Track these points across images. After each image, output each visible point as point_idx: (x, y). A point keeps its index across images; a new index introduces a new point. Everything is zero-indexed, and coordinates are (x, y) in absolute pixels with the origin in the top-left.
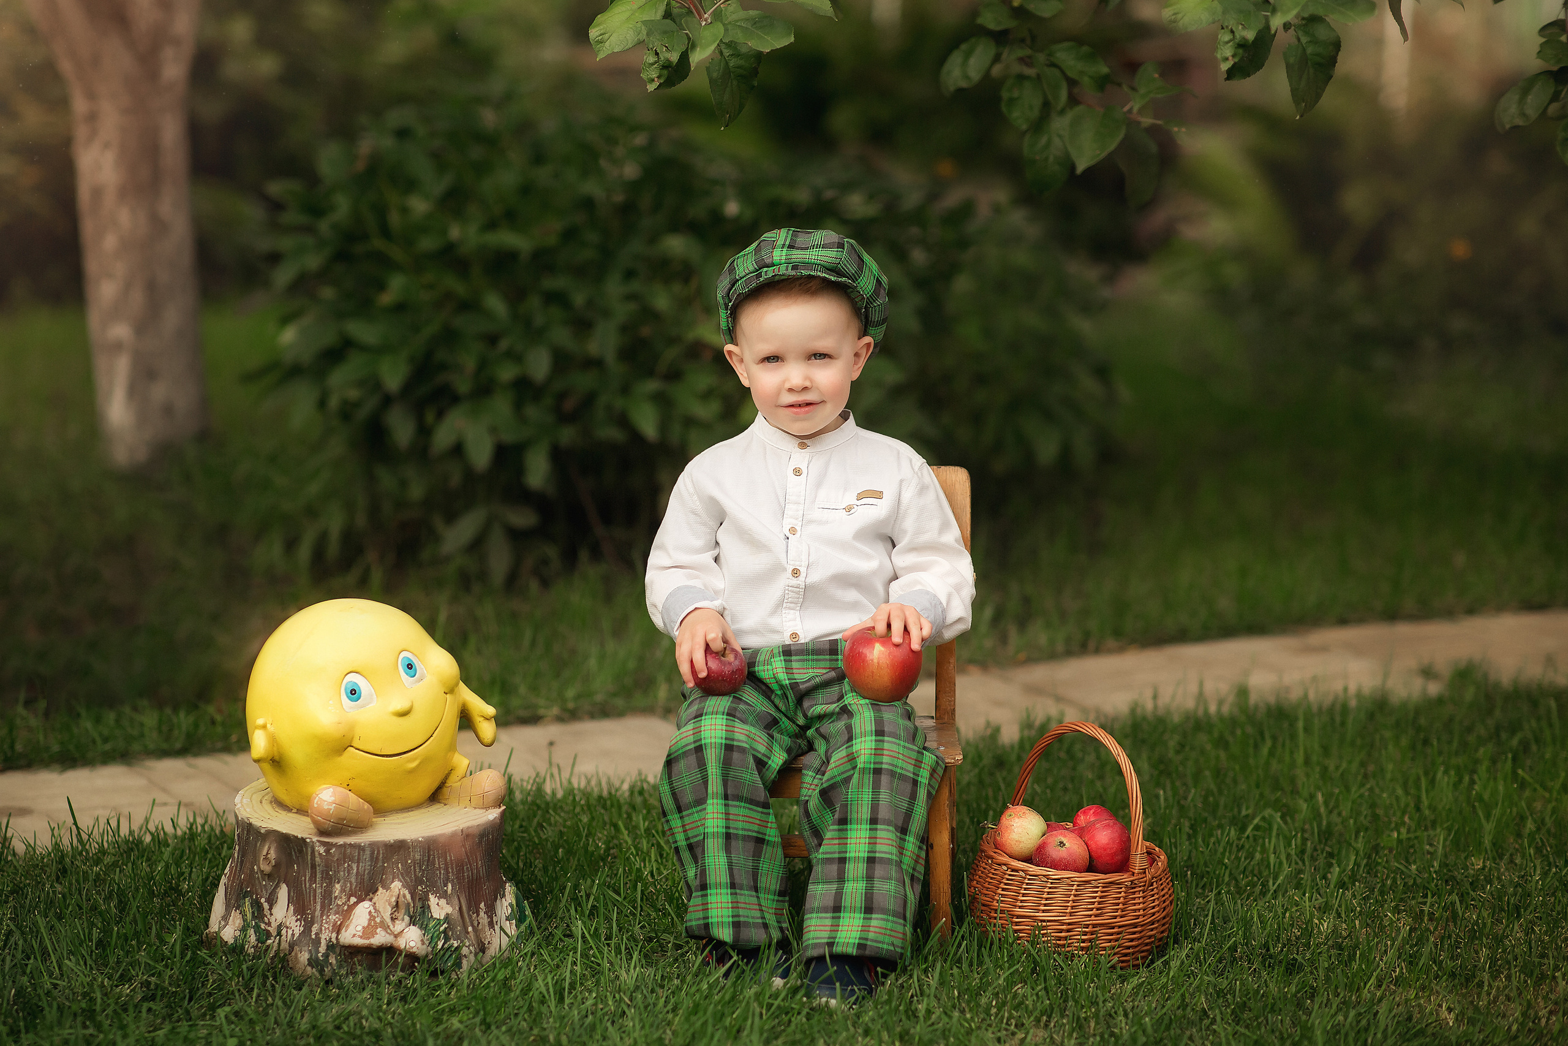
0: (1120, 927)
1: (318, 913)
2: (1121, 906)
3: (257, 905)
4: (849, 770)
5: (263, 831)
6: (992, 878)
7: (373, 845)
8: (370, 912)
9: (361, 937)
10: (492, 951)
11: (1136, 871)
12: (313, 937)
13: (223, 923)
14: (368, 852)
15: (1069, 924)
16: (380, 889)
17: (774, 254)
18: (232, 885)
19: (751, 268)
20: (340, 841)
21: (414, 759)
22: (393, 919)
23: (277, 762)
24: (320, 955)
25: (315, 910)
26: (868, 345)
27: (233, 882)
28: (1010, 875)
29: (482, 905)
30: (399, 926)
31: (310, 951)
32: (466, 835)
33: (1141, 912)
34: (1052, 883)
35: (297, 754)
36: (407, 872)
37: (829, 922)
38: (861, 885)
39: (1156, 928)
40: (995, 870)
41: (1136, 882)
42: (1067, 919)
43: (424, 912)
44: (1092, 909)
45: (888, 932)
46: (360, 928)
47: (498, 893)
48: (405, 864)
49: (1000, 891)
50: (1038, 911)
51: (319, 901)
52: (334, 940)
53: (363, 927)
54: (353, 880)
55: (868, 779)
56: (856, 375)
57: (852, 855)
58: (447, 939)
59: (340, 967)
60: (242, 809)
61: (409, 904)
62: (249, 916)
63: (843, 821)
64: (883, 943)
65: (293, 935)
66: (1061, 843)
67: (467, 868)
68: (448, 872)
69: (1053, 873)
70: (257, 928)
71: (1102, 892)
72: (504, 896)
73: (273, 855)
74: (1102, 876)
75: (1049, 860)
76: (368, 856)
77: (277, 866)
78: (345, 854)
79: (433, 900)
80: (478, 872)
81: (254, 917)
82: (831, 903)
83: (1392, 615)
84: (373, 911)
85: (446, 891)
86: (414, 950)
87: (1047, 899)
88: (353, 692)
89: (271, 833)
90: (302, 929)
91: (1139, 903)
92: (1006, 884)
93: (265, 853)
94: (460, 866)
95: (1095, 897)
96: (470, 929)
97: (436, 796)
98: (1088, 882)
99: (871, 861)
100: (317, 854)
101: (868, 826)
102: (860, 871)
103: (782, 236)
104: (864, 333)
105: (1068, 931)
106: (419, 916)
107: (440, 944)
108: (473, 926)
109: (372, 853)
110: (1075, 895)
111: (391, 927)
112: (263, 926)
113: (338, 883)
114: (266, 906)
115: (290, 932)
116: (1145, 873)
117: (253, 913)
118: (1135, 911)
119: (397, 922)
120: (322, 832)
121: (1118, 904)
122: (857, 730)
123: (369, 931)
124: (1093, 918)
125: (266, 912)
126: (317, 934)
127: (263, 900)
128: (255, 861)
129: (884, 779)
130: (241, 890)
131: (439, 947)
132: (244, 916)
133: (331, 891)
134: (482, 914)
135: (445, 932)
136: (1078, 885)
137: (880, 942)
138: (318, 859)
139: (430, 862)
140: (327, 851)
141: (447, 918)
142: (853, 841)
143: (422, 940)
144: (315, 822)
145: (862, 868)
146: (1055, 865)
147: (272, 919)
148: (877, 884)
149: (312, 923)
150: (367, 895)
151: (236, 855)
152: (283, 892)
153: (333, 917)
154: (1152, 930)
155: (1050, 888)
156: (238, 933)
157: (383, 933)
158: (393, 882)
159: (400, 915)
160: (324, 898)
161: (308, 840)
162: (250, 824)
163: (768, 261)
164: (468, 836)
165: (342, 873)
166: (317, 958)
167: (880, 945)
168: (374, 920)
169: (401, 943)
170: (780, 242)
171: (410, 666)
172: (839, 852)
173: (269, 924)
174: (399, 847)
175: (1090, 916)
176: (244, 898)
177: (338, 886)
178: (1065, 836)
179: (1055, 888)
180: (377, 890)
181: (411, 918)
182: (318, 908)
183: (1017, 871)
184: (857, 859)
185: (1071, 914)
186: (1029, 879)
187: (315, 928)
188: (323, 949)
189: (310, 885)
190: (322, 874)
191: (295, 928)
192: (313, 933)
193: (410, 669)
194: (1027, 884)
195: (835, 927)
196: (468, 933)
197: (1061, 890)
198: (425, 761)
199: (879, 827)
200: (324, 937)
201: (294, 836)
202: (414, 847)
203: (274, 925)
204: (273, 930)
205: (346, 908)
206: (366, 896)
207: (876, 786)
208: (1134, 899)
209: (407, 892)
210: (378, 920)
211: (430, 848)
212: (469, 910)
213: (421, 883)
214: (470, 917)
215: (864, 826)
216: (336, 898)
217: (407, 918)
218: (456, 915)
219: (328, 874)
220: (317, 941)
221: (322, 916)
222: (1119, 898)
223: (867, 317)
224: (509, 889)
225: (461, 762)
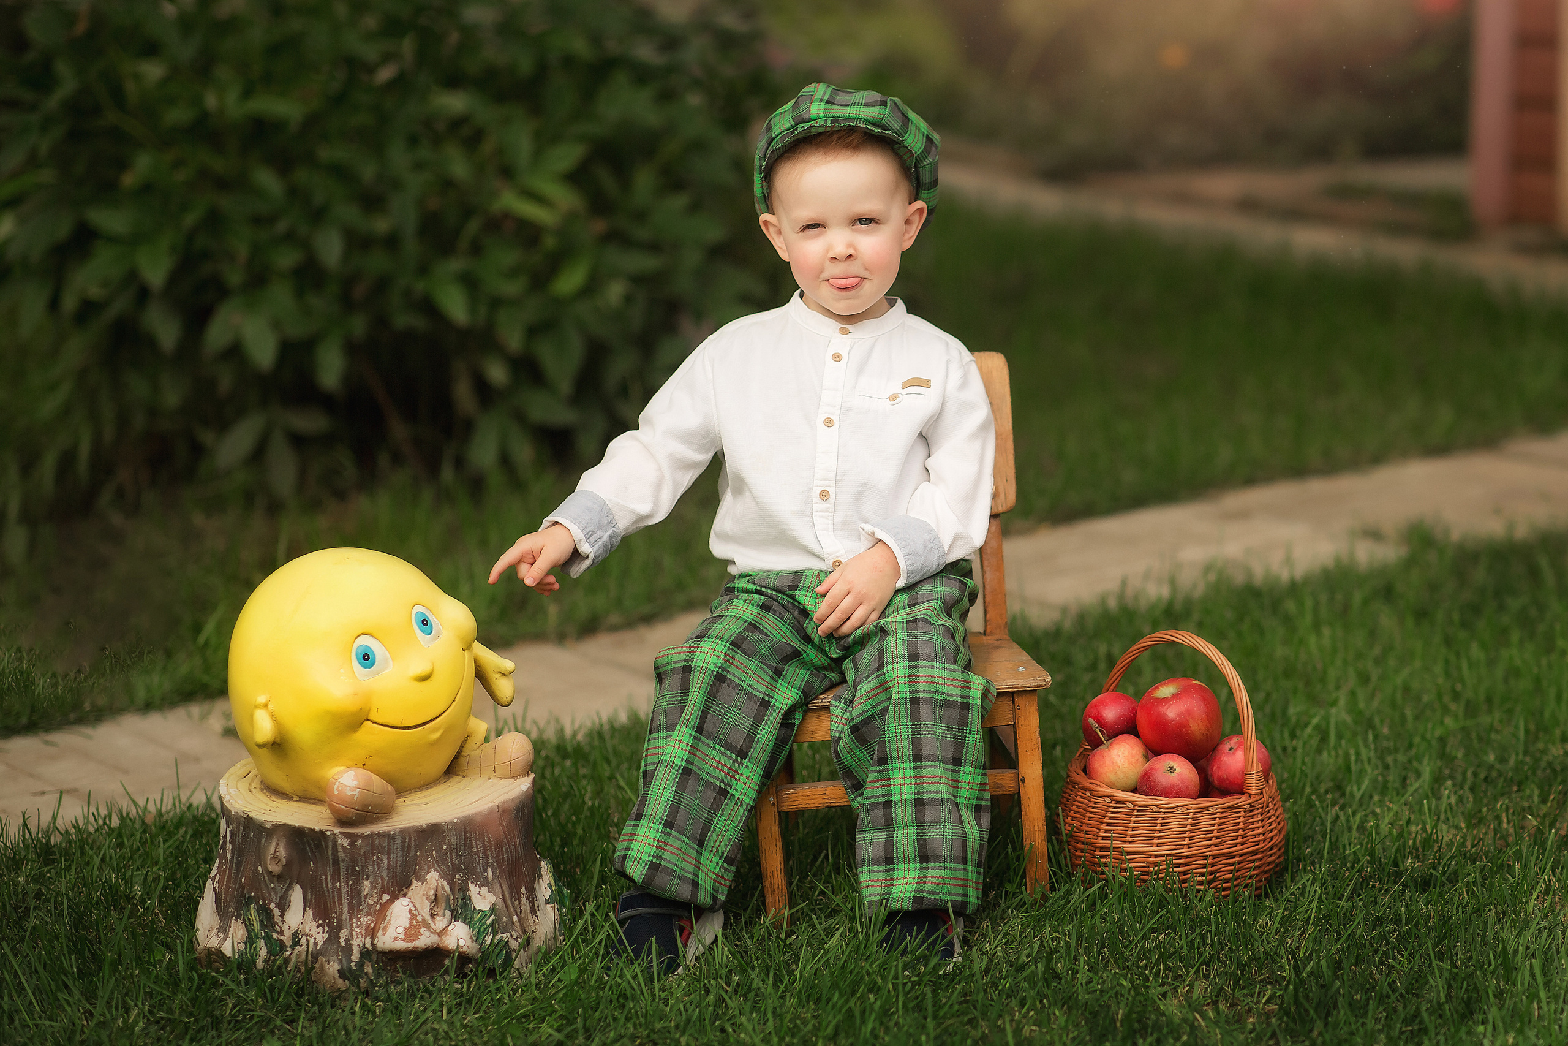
0: (1241, 855)
1: (345, 916)
2: (1241, 832)
3: (265, 913)
4: (884, 701)
5: (268, 826)
6: (1092, 813)
7: (405, 832)
8: (410, 910)
9: (404, 940)
10: (538, 942)
11: (1253, 792)
12: (343, 944)
13: (222, 936)
14: (399, 841)
15: (1188, 857)
16: (415, 882)
17: (812, 108)
18: (226, 891)
19: (788, 125)
20: (366, 830)
21: (435, 730)
22: (433, 916)
23: (279, 746)
24: (353, 964)
25: (342, 913)
26: (921, 210)
27: (228, 886)
28: (1115, 808)
29: (523, 890)
30: (440, 923)
31: (341, 961)
32: (503, 811)
33: (1261, 837)
34: (1165, 813)
35: (304, 732)
36: (442, 860)
37: (882, 876)
38: (912, 831)
39: (1274, 853)
40: (1096, 803)
41: (1254, 804)
42: (1184, 852)
43: (465, 904)
44: (1210, 839)
45: (947, 881)
46: (401, 930)
47: (536, 874)
48: (439, 850)
49: (1104, 827)
50: (1152, 845)
51: (345, 901)
52: (368, 946)
53: (405, 929)
54: (385, 875)
55: (905, 711)
56: (908, 244)
57: (898, 797)
58: (495, 933)
59: (378, 976)
60: (233, 802)
61: (448, 896)
62: (257, 925)
63: (883, 761)
64: (942, 893)
65: (316, 943)
66: (1171, 768)
67: (506, 849)
68: (487, 856)
69: (1164, 801)
70: (268, 939)
71: (1220, 818)
72: (540, 876)
73: (282, 852)
74: (1219, 801)
75: (1159, 788)
76: (399, 845)
77: (288, 866)
78: (373, 846)
79: (474, 890)
80: (517, 852)
81: (263, 926)
82: (882, 854)
83: (1298, 471)
84: (413, 908)
85: (487, 877)
86: (465, 949)
87: (1160, 831)
88: (366, 657)
89: (279, 828)
90: (326, 936)
91: (1259, 827)
92: (1110, 818)
93: (272, 850)
94: (499, 846)
95: (1213, 825)
96: (515, 918)
97: (453, 769)
98: (1205, 809)
99: (919, 803)
100: (339, 848)
101: (912, 764)
102: (909, 817)
103: (820, 90)
104: (915, 197)
105: (1186, 865)
106: (461, 910)
107: (488, 939)
108: (517, 915)
109: (404, 842)
110: (1192, 825)
111: (432, 924)
112: (275, 936)
113: (367, 879)
114: (277, 912)
115: (312, 941)
116: (1262, 793)
117: (261, 921)
118: (1255, 836)
119: (437, 918)
120: (343, 821)
121: (1237, 831)
122: (888, 655)
123: (412, 931)
124: (1213, 848)
125: (277, 919)
126: (347, 941)
127: (272, 906)
128: (260, 859)
129: (924, 709)
130: (243, 896)
131: (488, 943)
132: (249, 927)
133: (360, 889)
134: (524, 900)
135: (492, 925)
136: (1194, 813)
137: (938, 893)
138: (341, 854)
139: (468, 847)
140: (352, 844)
141: (493, 910)
142: (897, 782)
143: (471, 938)
144: (334, 810)
145: (910, 812)
146: (1167, 793)
147: (285, 927)
148: (930, 829)
149: (339, 928)
150: (401, 890)
151: (229, 855)
152: (297, 895)
153: (364, 920)
154: (1271, 856)
155: (1163, 818)
156: (242, 946)
157: (427, 933)
158: (428, 872)
159: (440, 910)
160: (351, 898)
161: (328, 833)
162: (249, 819)
163: (805, 117)
164: (504, 811)
165: (371, 868)
166: (350, 968)
167: (939, 897)
168: (416, 919)
169: (450, 942)
170: (818, 96)
171: (425, 622)
172: (883, 796)
173: (281, 933)
174: (432, 833)
175: (1209, 846)
176: (248, 904)
177: (367, 883)
178: (1174, 761)
179: (1169, 818)
180: (411, 883)
181: (452, 911)
182: (346, 910)
183: (1123, 802)
184: (903, 802)
185: (1189, 846)
186: (1138, 811)
187: (343, 935)
188: (355, 957)
189: (333, 885)
190: (347, 870)
191: (317, 935)
192: (342, 940)
193: (426, 625)
194: (1137, 816)
195: (889, 882)
196: (513, 923)
197: (1176, 820)
198: (449, 729)
199: (923, 764)
200: (356, 943)
201: (309, 829)
202: (449, 830)
203: (288, 933)
204: (287, 939)
205: (378, 907)
206: (399, 892)
207: (915, 719)
208: (1253, 823)
209: (445, 883)
210: (419, 918)
211: (467, 829)
212: (511, 897)
213: (459, 870)
214: (513, 903)
215: (907, 765)
216: (366, 896)
217: (448, 913)
218: (500, 904)
219: (354, 870)
220: (348, 948)
221: (351, 919)
222: (1238, 824)
223: (918, 179)
224: (545, 867)
225: (480, 727)
